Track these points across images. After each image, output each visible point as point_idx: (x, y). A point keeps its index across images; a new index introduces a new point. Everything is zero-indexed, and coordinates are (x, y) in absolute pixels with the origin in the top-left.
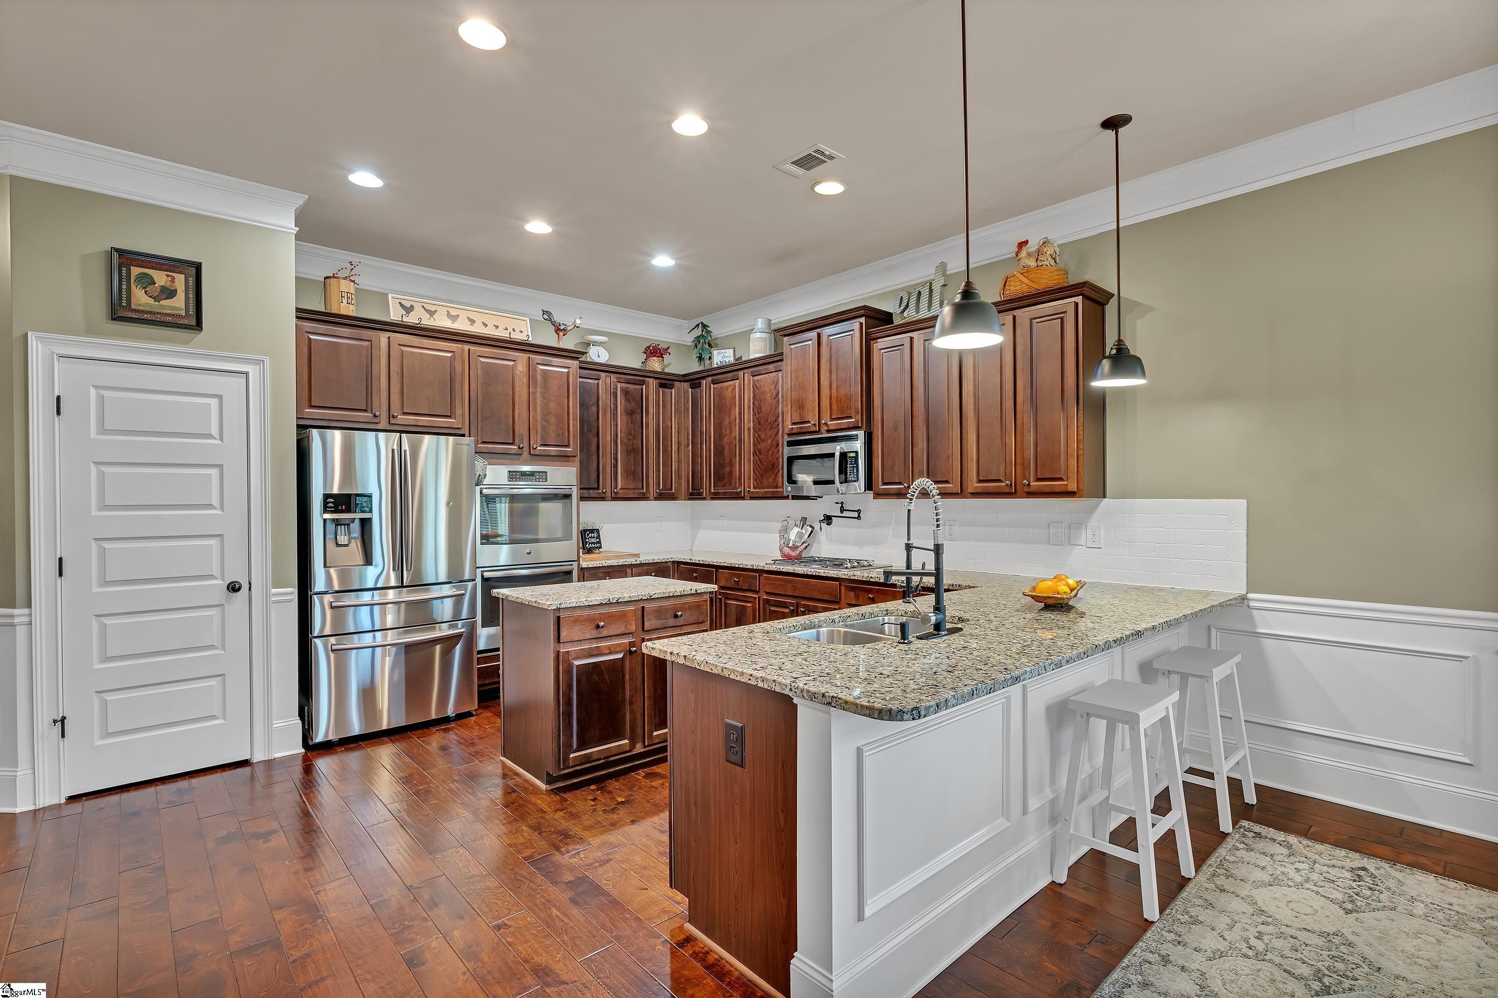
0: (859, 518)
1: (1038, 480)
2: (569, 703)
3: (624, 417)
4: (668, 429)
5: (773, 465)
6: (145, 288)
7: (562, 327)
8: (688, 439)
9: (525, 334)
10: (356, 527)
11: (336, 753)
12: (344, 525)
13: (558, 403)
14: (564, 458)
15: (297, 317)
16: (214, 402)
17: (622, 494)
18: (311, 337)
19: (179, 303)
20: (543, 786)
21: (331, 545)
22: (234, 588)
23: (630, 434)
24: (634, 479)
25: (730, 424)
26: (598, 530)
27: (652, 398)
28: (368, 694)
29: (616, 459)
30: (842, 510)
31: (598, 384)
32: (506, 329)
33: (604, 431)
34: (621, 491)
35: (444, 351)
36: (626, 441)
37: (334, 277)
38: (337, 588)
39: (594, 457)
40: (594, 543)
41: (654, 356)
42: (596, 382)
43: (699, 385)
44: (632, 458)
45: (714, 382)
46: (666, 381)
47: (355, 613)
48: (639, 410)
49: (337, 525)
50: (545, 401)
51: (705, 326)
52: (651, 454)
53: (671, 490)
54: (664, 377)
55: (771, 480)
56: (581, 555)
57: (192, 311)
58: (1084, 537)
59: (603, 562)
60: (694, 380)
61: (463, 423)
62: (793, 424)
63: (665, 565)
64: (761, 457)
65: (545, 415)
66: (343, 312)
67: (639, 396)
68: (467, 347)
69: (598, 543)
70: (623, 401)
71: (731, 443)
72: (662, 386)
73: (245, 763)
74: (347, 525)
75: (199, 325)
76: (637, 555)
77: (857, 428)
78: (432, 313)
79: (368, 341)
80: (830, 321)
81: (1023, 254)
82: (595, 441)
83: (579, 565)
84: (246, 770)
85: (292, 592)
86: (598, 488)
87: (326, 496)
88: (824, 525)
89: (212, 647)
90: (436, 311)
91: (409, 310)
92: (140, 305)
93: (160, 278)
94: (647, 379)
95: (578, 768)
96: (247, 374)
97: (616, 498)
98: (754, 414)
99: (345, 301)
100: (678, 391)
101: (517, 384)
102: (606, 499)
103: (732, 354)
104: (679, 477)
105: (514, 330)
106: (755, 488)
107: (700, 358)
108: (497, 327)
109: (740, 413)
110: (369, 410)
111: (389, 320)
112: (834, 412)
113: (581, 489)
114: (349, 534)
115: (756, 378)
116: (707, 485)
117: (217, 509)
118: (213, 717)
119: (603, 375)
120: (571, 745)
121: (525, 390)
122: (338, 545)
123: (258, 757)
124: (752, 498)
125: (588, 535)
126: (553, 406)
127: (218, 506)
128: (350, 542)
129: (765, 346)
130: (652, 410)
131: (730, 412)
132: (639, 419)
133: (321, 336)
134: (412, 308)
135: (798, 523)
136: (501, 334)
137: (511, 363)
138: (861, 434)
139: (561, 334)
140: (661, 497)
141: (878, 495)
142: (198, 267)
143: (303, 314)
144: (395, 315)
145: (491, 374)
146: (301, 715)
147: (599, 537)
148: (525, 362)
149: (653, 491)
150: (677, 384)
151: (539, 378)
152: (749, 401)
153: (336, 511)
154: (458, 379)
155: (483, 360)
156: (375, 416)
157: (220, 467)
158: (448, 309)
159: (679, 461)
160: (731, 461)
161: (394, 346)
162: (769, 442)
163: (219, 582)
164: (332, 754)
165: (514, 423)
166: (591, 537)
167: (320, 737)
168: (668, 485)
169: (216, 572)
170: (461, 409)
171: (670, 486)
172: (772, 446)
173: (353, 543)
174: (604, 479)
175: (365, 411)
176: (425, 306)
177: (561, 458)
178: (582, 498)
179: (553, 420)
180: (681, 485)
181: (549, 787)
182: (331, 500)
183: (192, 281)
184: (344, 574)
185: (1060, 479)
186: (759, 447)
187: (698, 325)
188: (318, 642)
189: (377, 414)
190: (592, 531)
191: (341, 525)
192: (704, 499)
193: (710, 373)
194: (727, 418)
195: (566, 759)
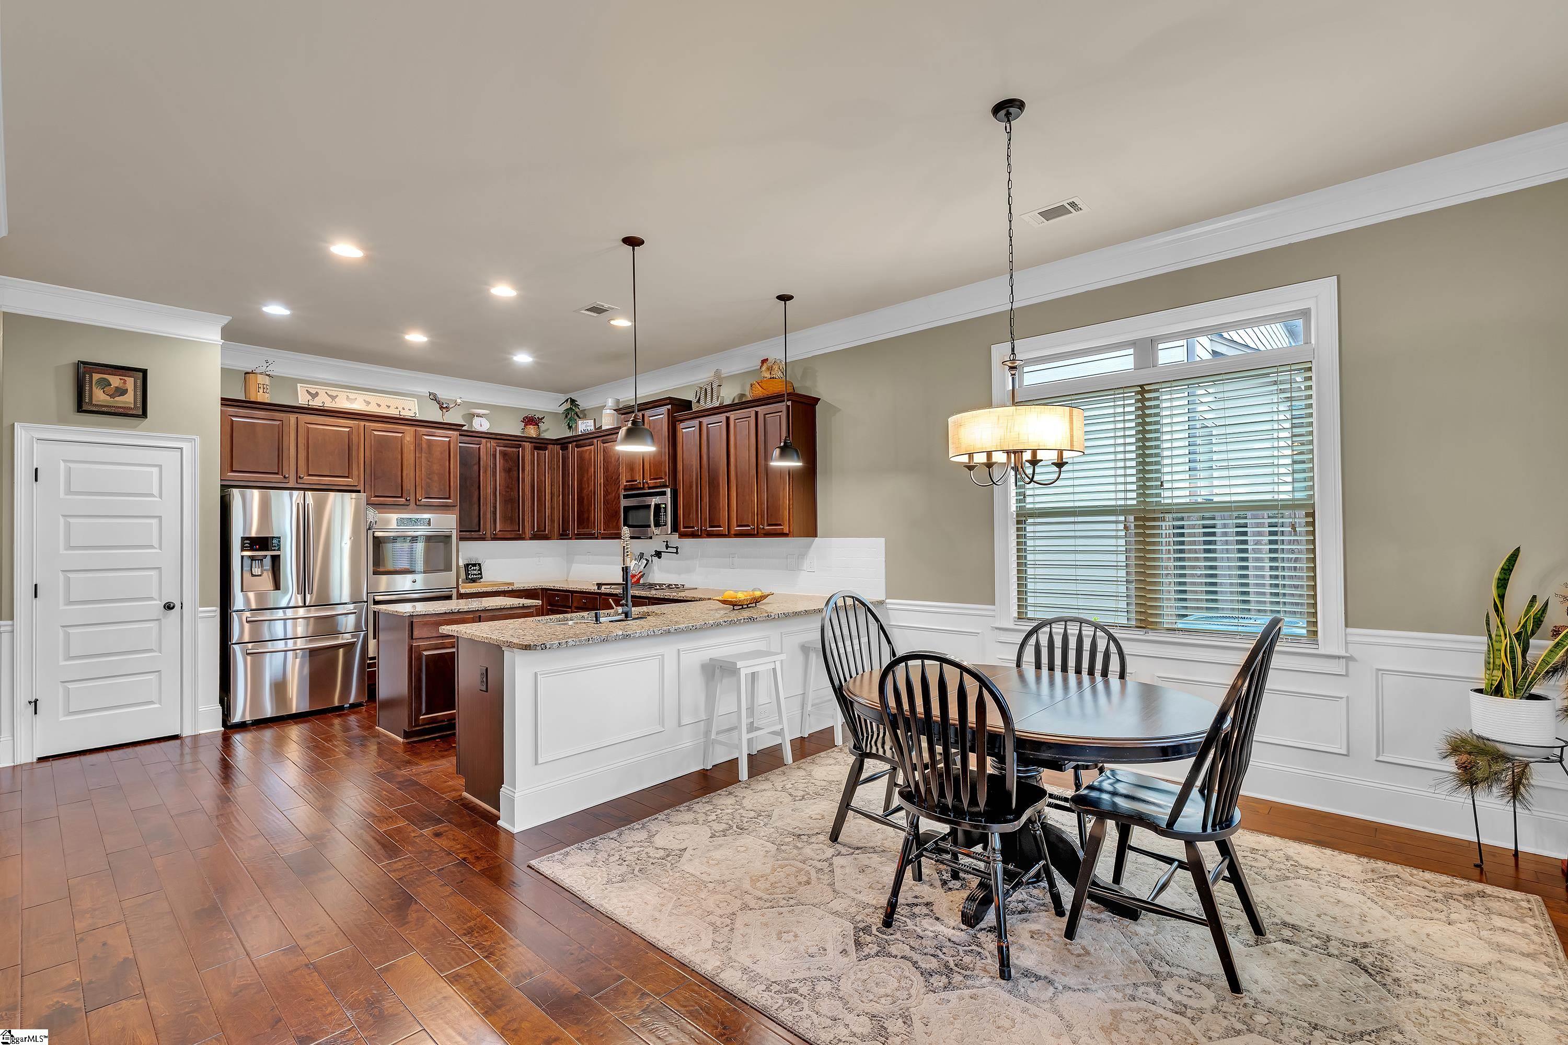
0: (677, 553)
1: (769, 525)
2: (419, 680)
3: (503, 474)
4: (541, 483)
5: (616, 512)
6: (103, 389)
7: (444, 406)
8: (559, 491)
9: (413, 411)
10: (268, 562)
11: (249, 730)
12: (258, 560)
13: (440, 465)
14: (445, 508)
15: (221, 404)
16: (155, 470)
17: (500, 535)
18: (234, 419)
19: (129, 399)
20: (401, 740)
21: (247, 575)
22: (169, 607)
23: (508, 487)
24: (511, 523)
25: (588, 479)
26: (479, 565)
27: (528, 458)
28: (280, 688)
29: (495, 508)
30: (667, 547)
31: (479, 447)
32: (397, 408)
33: (485, 485)
34: (500, 533)
35: (343, 427)
36: (504, 493)
37: (252, 373)
38: (254, 607)
39: (476, 506)
40: (476, 575)
41: (531, 424)
42: (478, 446)
43: (567, 448)
44: (509, 506)
45: (577, 446)
46: (540, 444)
47: (269, 626)
48: (516, 468)
49: (252, 560)
50: (429, 463)
51: (573, 401)
52: (526, 503)
53: (545, 531)
54: (538, 441)
55: (615, 524)
56: (460, 583)
57: (139, 404)
58: (806, 564)
59: (479, 589)
60: (563, 443)
61: (359, 481)
62: (627, 482)
63: (535, 591)
64: (609, 506)
65: (430, 474)
66: (259, 400)
67: (516, 456)
68: (362, 423)
69: (479, 574)
70: (502, 461)
71: (588, 495)
72: (536, 448)
73: (176, 737)
74: (261, 560)
75: (144, 414)
76: (512, 584)
77: (666, 486)
78: (333, 398)
79: (280, 421)
80: (649, 406)
81: (764, 368)
82: (476, 493)
83: (458, 591)
84: (178, 742)
85: (215, 611)
86: (479, 531)
87: (243, 539)
88: (655, 559)
89: (151, 650)
90: (337, 396)
91: (315, 395)
92: (99, 401)
93: (115, 381)
94: (524, 443)
95: (427, 726)
96: (181, 449)
97: (495, 538)
98: (604, 473)
99: (261, 390)
100: (552, 452)
101: (405, 450)
102: (486, 539)
103: (593, 424)
104: (552, 521)
105: (404, 409)
106: (604, 530)
107: (570, 427)
108: (389, 407)
109: (595, 472)
110: (280, 473)
111: (298, 405)
112: (652, 474)
113: (460, 531)
114: (262, 566)
115: (605, 445)
116: (573, 527)
117: (156, 548)
118: (152, 702)
119: (484, 441)
120: (420, 710)
121: (412, 455)
122: (253, 575)
123: (187, 732)
124: (603, 538)
125: (471, 568)
126: (436, 467)
127: (157, 546)
128: (262, 573)
129: (613, 420)
130: (528, 468)
131: (588, 470)
132: (516, 475)
133: (241, 418)
134: (317, 394)
135: (637, 557)
136: (393, 412)
137: (400, 435)
138: (668, 490)
139: (444, 410)
140: (535, 537)
141: (683, 535)
142: (144, 372)
143: (226, 402)
144: (303, 399)
145: (382, 445)
146: (222, 702)
147: (480, 570)
148: (412, 433)
149: (528, 532)
150: (550, 447)
151: (424, 446)
152: (601, 462)
153: (252, 549)
154: (354, 448)
155: (376, 433)
156: (285, 477)
157: (160, 517)
158: (348, 394)
159: (552, 508)
160: (588, 509)
161: (301, 424)
162: (614, 494)
163: (158, 602)
164: (246, 730)
165: (402, 481)
166: (474, 570)
167: (237, 718)
168: (541, 528)
169: (155, 594)
170: (358, 471)
171: (543, 529)
172: (615, 497)
173: (265, 574)
174: (485, 523)
175: (277, 474)
176: (328, 392)
177: (443, 508)
178: (462, 539)
179: (436, 478)
180: (554, 527)
181: (405, 741)
182: (248, 542)
183: (139, 383)
184: (260, 596)
185: (780, 525)
186: (607, 498)
187: (567, 400)
188: (236, 647)
189: (287, 476)
190: (474, 565)
191: (255, 560)
192: (570, 539)
193: (575, 439)
194: (586, 475)
195: (417, 719)
